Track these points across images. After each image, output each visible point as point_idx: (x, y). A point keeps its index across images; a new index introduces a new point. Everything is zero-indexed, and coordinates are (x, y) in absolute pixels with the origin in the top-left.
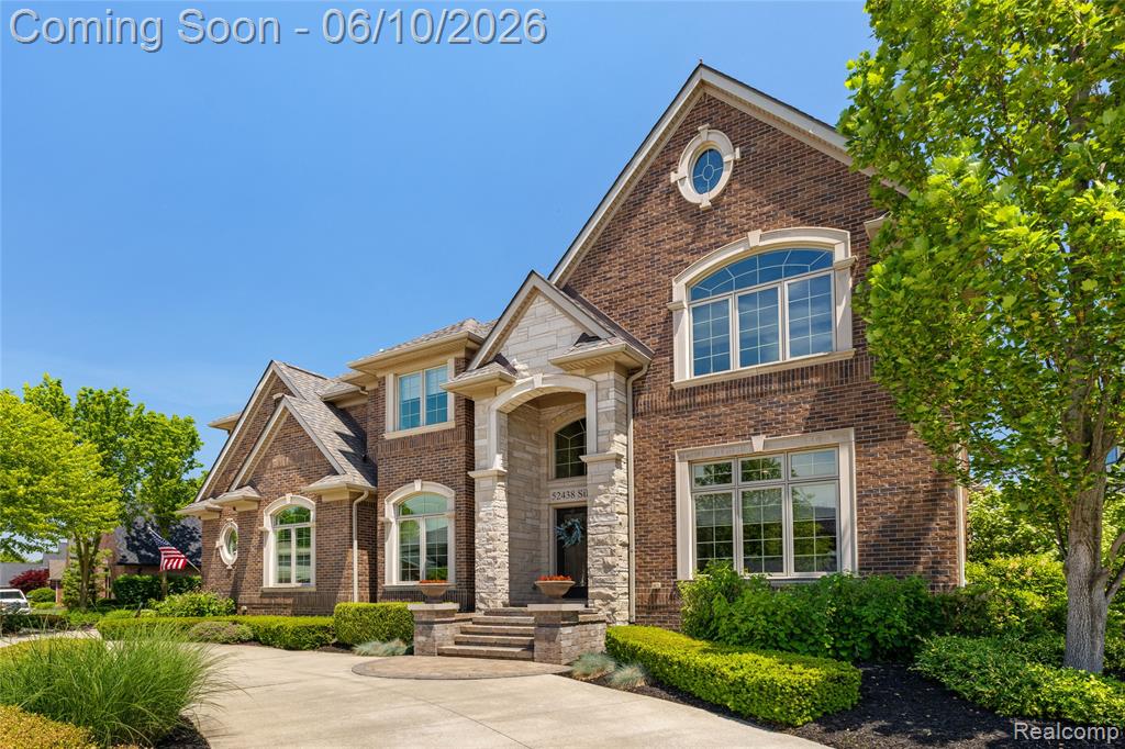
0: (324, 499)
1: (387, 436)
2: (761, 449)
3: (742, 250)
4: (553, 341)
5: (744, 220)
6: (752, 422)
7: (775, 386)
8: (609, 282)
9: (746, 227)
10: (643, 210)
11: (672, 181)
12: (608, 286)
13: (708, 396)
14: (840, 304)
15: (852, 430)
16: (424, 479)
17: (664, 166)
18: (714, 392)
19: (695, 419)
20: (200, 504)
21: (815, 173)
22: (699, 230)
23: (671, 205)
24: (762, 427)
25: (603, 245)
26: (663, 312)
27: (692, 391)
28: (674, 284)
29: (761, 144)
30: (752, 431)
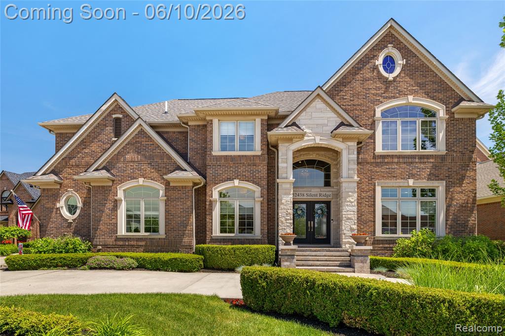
0: (172, 184)
1: (214, 153)
2: (412, 185)
3: (405, 102)
4: (326, 122)
5: (405, 90)
6: (407, 173)
7: (417, 160)
8: (345, 100)
9: (406, 93)
10: (362, 72)
11: (377, 64)
12: (345, 102)
13: (390, 160)
14: (441, 132)
15: (444, 182)
16: (240, 180)
17: (372, 56)
18: (393, 158)
19: (384, 169)
20: (40, 177)
21: (433, 79)
22: (387, 88)
23: (374, 74)
24: (412, 176)
25: (342, 83)
26: (371, 120)
27: (383, 157)
28: (376, 109)
29: (413, 61)
30: (407, 177)
